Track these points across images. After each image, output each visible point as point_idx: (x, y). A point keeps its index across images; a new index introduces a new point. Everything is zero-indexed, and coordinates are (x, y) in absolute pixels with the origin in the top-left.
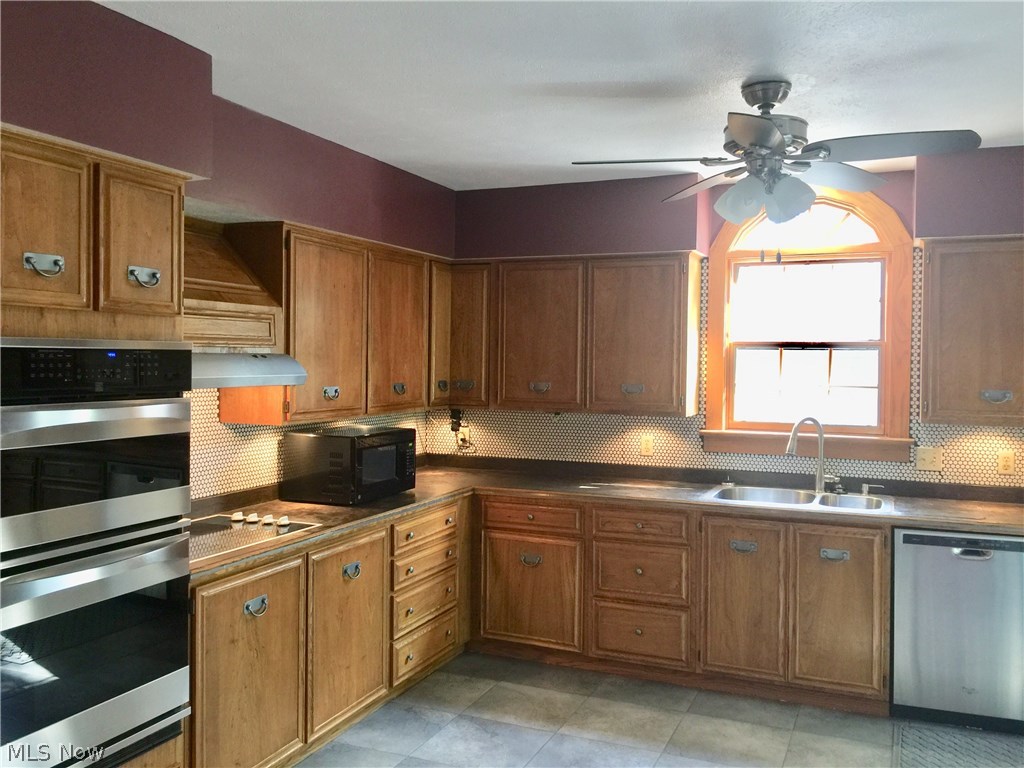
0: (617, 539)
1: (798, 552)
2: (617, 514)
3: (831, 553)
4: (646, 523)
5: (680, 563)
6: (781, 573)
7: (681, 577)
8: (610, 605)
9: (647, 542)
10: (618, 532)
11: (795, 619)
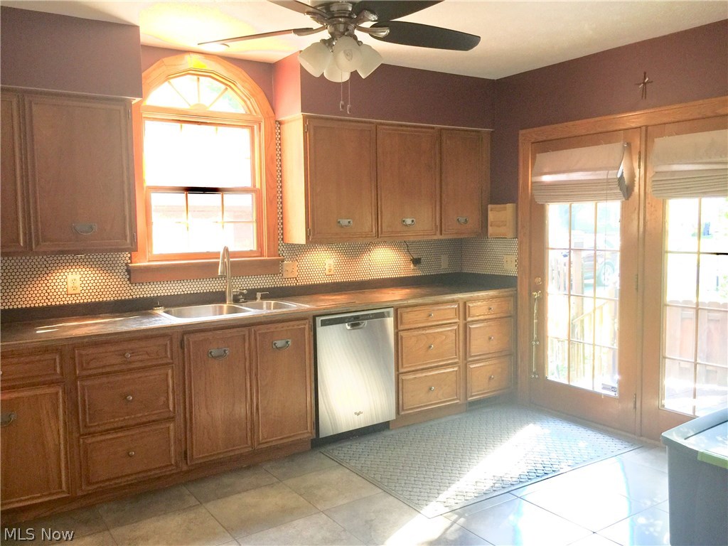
0: (103, 374)
1: (258, 348)
2: (101, 350)
3: (279, 343)
4: (133, 352)
5: (167, 380)
6: (247, 367)
7: (167, 393)
8: (99, 438)
9: (134, 369)
10: (104, 367)
11: (258, 399)
